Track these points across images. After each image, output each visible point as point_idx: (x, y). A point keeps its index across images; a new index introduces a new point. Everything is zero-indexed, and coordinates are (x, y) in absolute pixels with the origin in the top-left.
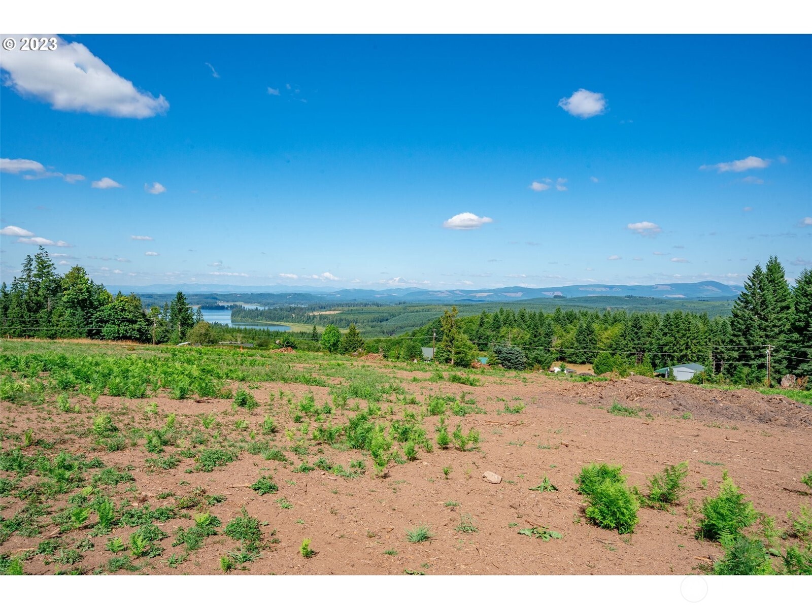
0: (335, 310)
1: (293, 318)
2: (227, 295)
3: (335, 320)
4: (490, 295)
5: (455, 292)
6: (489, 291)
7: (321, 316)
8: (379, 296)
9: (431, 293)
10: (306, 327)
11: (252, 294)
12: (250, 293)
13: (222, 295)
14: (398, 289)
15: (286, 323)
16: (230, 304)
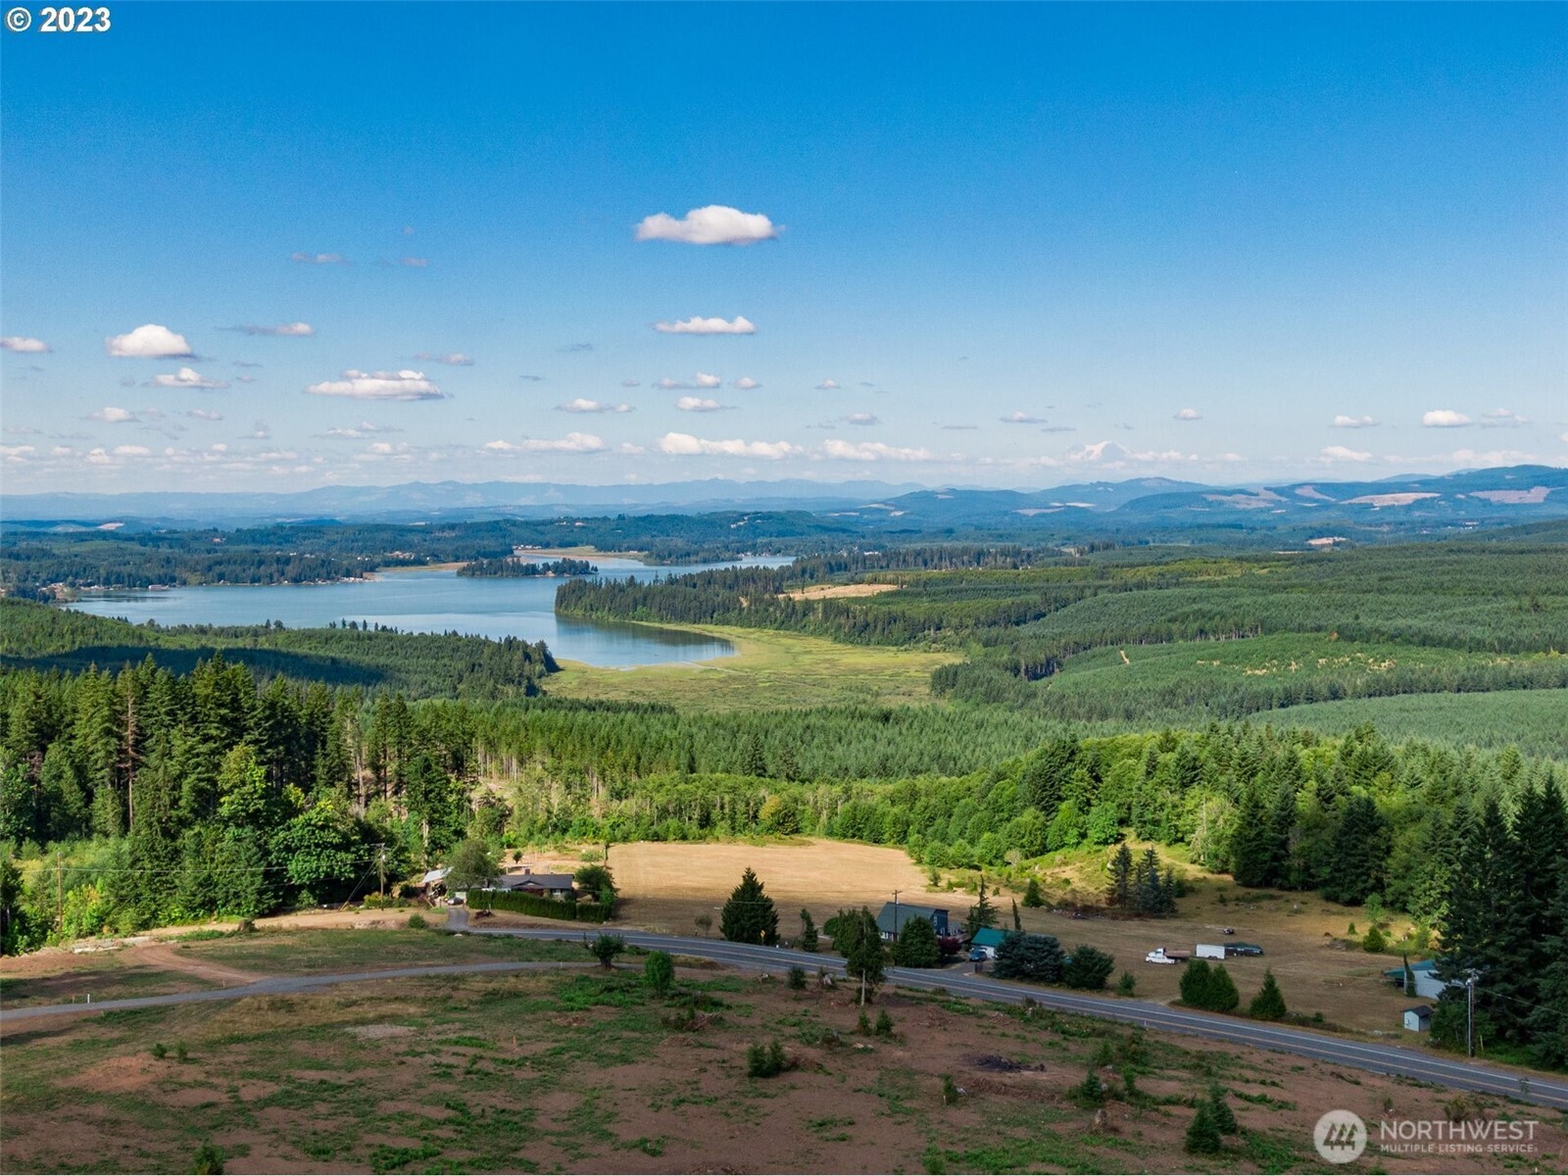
0: (875, 581)
1: (741, 610)
2: (544, 523)
3: (870, 618)
4: (1425, 499)
5: (1298, 491)
6: (1426, 484)
7: (829, 605)
8: (1031, 512)
9: (1211, 498)
10: (784, 641)
11: (621, 517)
12: (613, 516)
13: (527, 524)
14: (1099, 484)
15: (720, 628)
16: (555, 556)
